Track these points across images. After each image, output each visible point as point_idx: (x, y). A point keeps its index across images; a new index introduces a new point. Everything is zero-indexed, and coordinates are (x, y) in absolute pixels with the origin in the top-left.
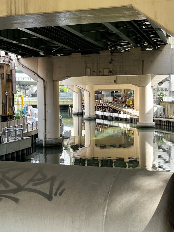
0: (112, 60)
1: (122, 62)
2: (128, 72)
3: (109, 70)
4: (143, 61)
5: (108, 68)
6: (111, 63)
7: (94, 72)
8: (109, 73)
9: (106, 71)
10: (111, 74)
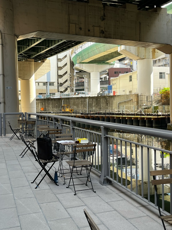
0: (104, 15)
1: (117, 21)
2: (124, 36)
3: (101, 29)
4: (140, 23)
5: (100, 26)
6: (104, 19)
7: (81, 29)
8: (101, 34)
9: (97, 30)
10: (104, 35)
